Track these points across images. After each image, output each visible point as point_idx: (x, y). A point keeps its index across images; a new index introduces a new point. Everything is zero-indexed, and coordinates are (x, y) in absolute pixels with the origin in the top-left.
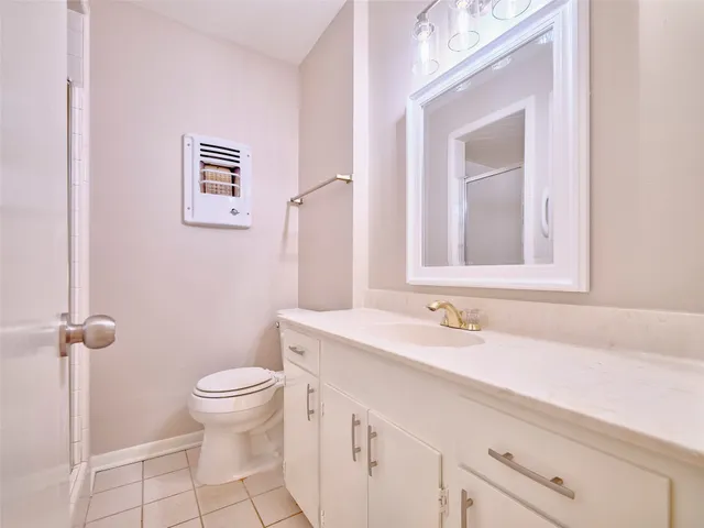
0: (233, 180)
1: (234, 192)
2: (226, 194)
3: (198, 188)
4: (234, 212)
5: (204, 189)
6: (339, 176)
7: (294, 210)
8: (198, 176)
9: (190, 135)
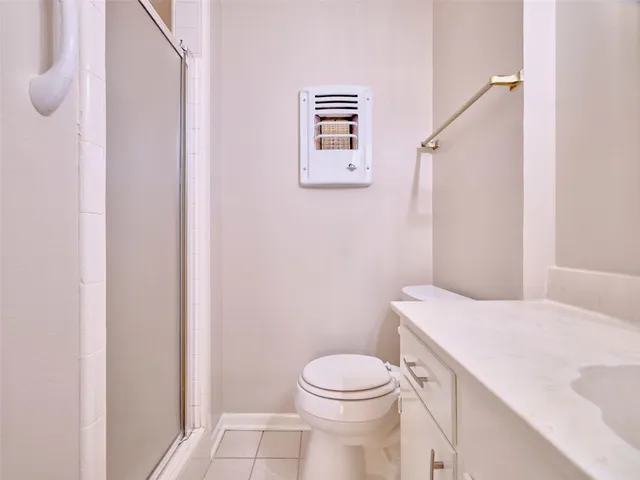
0: (352, 129)
1: (352, 144)
2: (344, 148)
3: (313, 145)
4: (351, 168)
5: (320, 145)
6: (495, 79)
7: (427, 159)
8: (313, 132)
9: (305, 89)
